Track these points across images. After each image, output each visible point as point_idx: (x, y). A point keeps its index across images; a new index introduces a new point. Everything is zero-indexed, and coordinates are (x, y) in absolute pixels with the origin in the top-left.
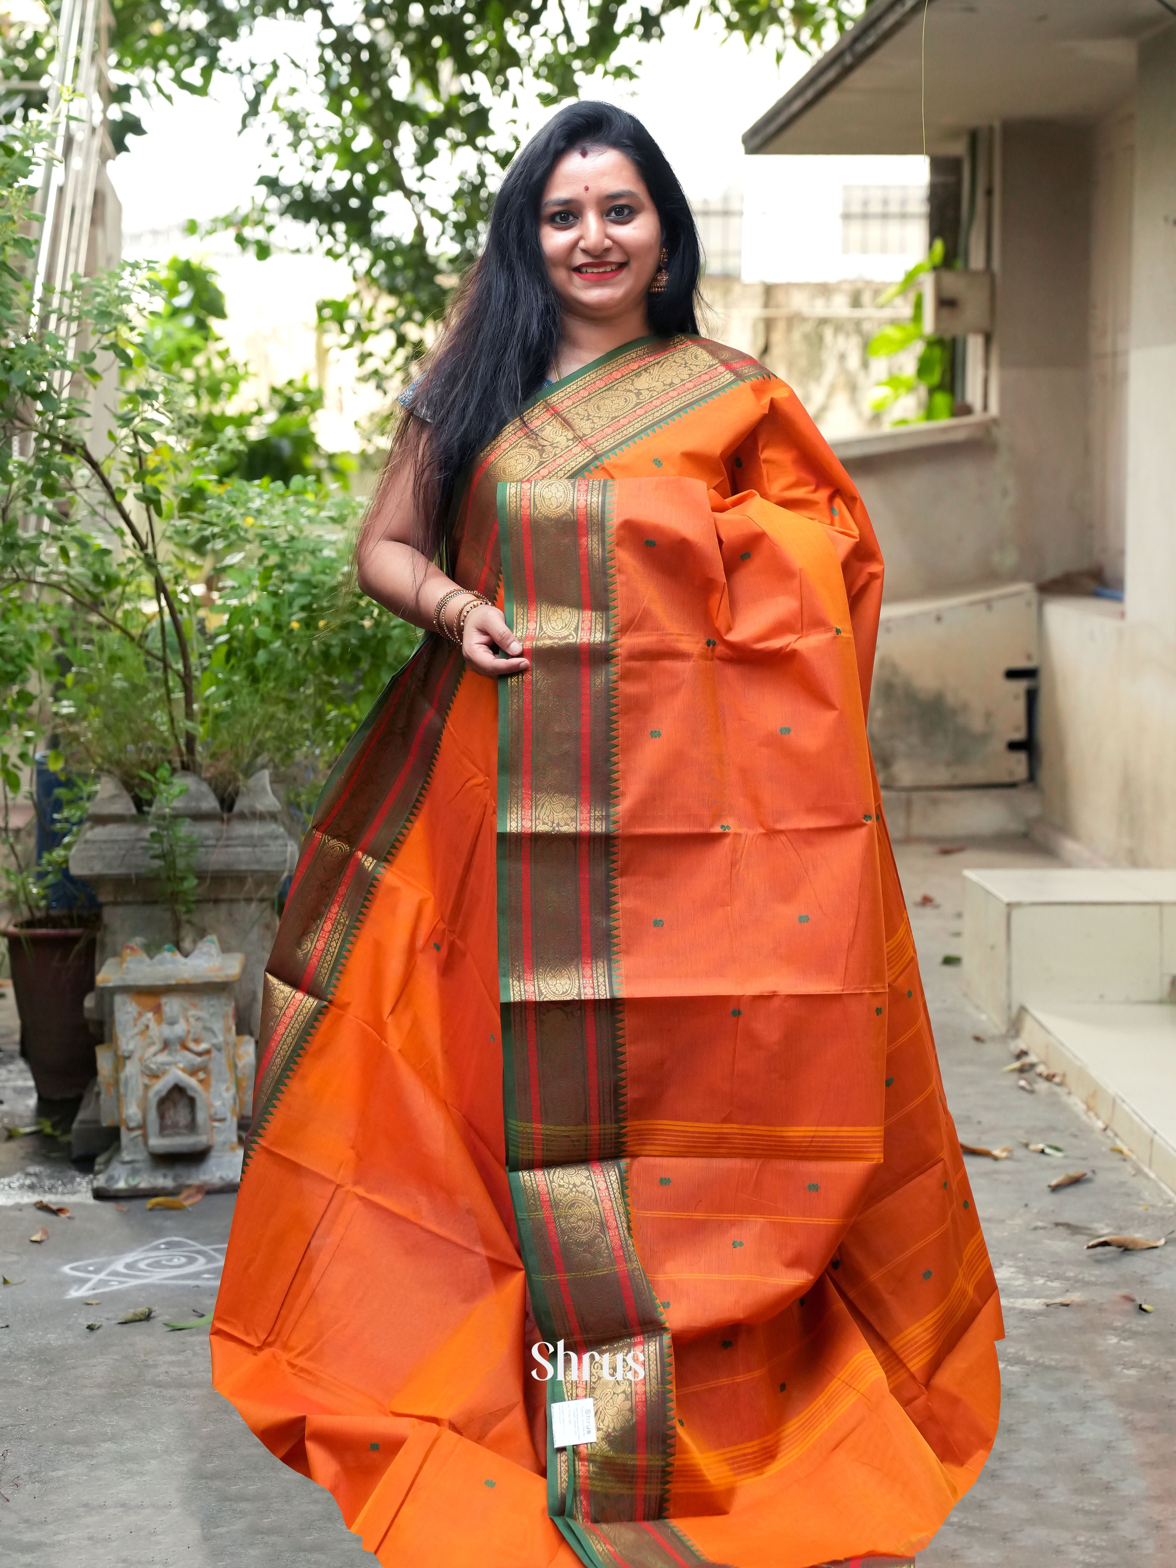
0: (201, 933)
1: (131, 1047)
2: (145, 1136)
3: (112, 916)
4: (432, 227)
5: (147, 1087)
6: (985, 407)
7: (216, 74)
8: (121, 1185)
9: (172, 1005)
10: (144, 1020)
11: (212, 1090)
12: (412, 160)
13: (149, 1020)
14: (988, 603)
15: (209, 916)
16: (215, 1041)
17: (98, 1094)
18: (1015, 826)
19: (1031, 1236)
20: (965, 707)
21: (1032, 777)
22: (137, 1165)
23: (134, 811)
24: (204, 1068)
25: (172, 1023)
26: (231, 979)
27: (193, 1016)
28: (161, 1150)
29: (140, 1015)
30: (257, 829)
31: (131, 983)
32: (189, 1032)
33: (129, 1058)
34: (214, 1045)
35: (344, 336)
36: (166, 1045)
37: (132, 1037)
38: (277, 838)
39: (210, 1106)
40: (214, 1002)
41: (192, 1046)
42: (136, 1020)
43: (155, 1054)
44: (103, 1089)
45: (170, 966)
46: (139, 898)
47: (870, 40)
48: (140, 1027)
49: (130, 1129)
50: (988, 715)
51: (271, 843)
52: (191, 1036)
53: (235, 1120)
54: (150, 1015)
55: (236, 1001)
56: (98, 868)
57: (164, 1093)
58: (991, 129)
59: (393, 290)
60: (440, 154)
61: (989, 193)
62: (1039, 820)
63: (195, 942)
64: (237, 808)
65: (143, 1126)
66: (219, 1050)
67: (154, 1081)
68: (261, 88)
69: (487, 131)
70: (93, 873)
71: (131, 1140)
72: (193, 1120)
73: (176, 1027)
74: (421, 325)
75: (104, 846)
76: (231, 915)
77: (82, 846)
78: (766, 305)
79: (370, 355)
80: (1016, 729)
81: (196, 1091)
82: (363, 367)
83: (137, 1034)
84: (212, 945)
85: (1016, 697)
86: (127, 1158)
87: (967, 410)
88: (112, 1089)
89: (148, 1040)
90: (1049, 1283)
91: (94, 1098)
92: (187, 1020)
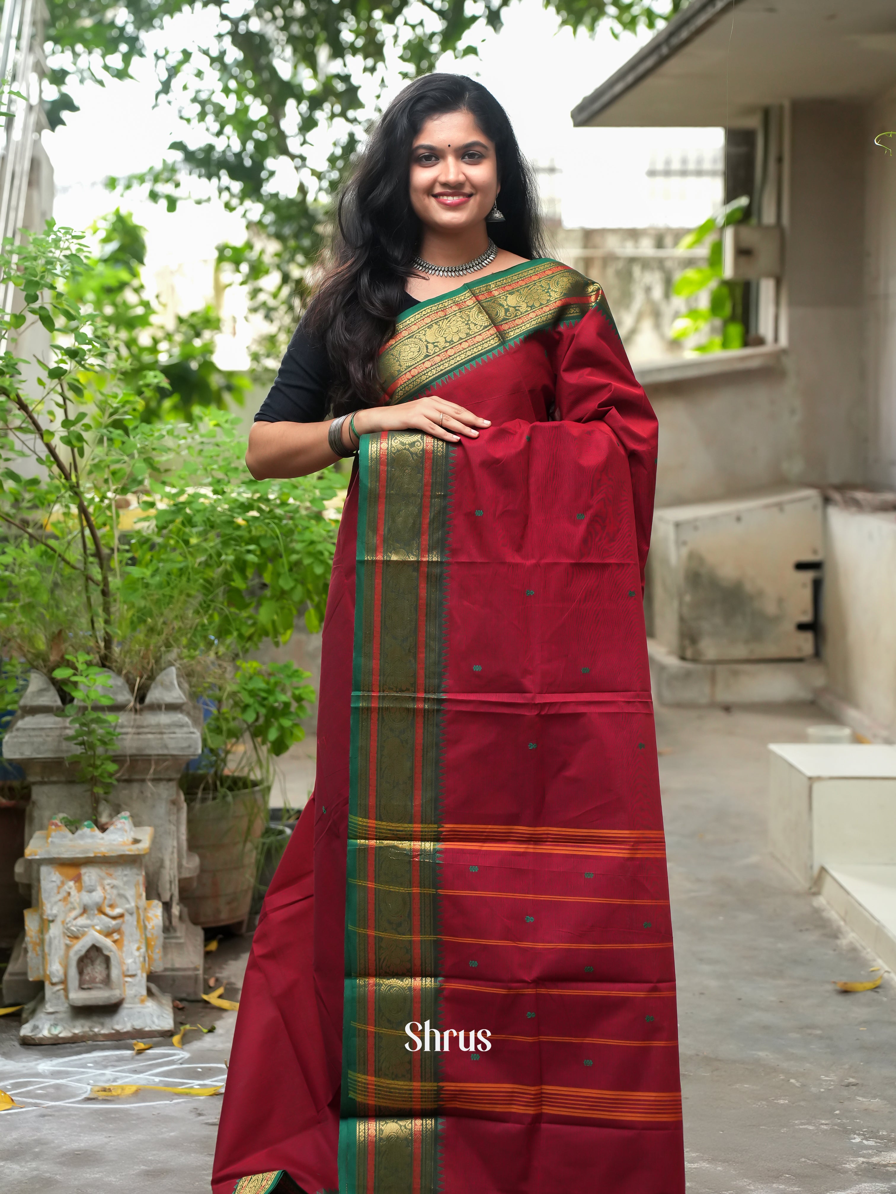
0: (117, 810)
1: (55, 911)
2: (66, 990)
3: (38, 794)
4: (312, 184)
5: (68, 947)
6: (776, 339)
7: (135, 59)
8: (45, 1033)
9: (90, 875)
10: (66, 887)
11: (125, 949)
12: (296, 130)
13: (70, 888)
14: (780, 506)
15: (123, 793)
16: (127, 906)
17: (26, 951)
18: (804, 695)
19: (845, 1093)
20: (760, 594)
21: (817, 654)
22: (59, 1016)
23: (59, 703)
24: (118, 930)
25: (91, 891)
26: (142, 853)
27: (109, 884)
28: (79, 1003)
29: (63, 883)
30: (164, 718)
31: (56, 856)
32: (105, 898)
33: (53, 921)
34: (127, 910)
35: (238, 274)
36: (85, 910)
37: (56, 903)
38: (182, 726)
39: (121, 963)
40: (127, 871)
41: (108, 910)
42: (59, 888)
43: (75, 918)
44: (30, 947)
45: (89, 841)
46: (63, 779)
47: (684, 34)
48: (63, 894)
49: (53, 984)
50: (780, 601)
51: (177, 730)
52: (107, 902)
53: (145, 975)
54: (71, 883)
55: (146, 867)
56: (28, 753)
57: (83, 952)
58: (781, 108)
59: (279, 237)
60: (319, 124)
61: (780, 160)
62: (825, 690)
63: (111, 816)
64: (148, 700)
65: (64, 981)
66: (131, 914)
67: (75, 941)
68: (173, 72)
69: (357, 104)
70: (24, 757)
71: (54, 993)
72: (108, 976)
73: (94, 894)
74: (302, 266)
75: (32, 733)
76: (142, 792)
77: (14, 733)
78: (585, 246)
79: (260, 290)
80: (804, 612)
81: (111, 951)
82: (254, 300)
83: (60, 900)
84: (126, 822)
85: (804, 585)
86: (51, 1010)
87: (760, 341)
88: (38, 948)
89: (70, 906)
90: (865, 1142)
91: (22, 953)
92: (104, 888)
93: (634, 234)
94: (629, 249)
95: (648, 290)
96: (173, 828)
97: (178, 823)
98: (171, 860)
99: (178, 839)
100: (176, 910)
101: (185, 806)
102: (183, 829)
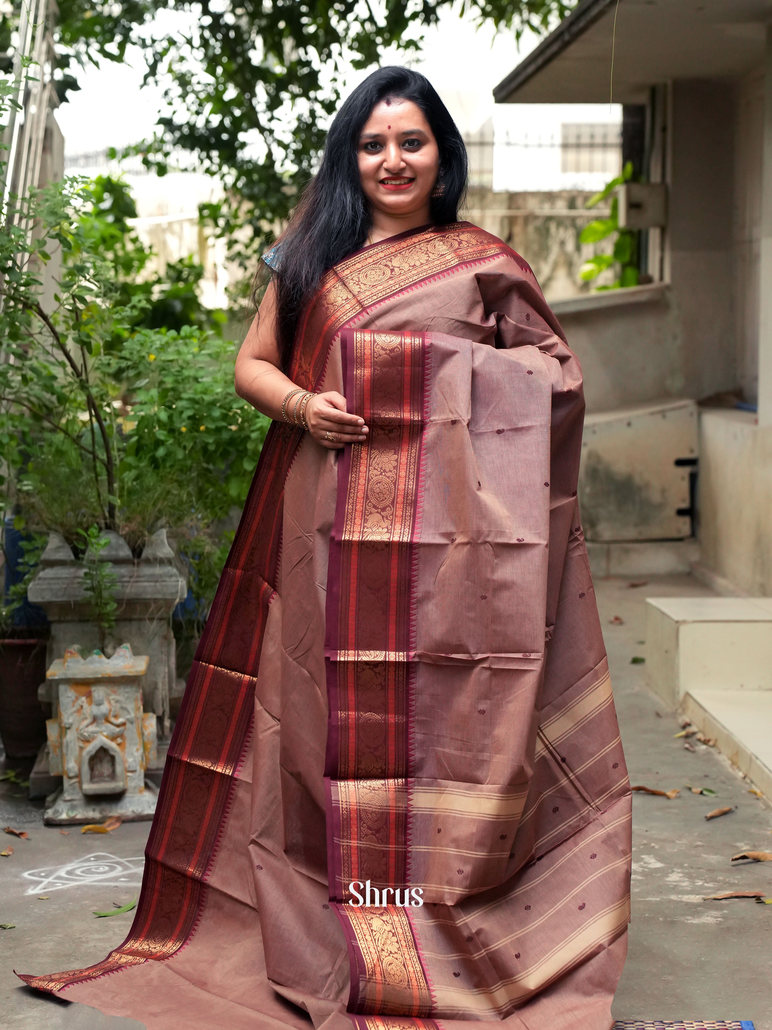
0: (119, 643)
1: (71, 721)
2: (80, 783)
3: (56, 629)
4: (278, 153)
5: (81, 749)
6: (661, 278)
7: (129, 46)
8: (64, 816)
9: (99, 692)
10: (79, 702)
11: (127, 750)
12: (265, 106)
13: (83, 702)
14: (663, 413)
15: (125, 630)
16: (128, 717)
17: (48, 753)
18: (682, 568)
19: (693, 852)
20: (647, 485)
21: (693, 534)
22: (75, 803)
23: (73, 557)
24: (121, 735)
25: (99, 704)
26: (140, 674)
27: (113, 699)
28: (91, 792)
29: (77, 698)
30: (158, 570)
31: (71, 677)
32: (110, 710)
33: (69, 728)
34: (128, 720)
35: (217, 228)
36: (95, 719)
37: (72, 714)
38: (171, 576)
39: (124, 762)
40: (128, 689)
41: (113, 720)
42: (74, 702)
43: (87, 726)
44: (51, 749)
45: (97, 665)
47: (582, 24)
48: (77, 707)
49: (70, 778)
50: (663, 491)
51: (167, 579)
52: (112, 713)
53: (142, 771)
54: (84, 699)
56: (48, 597)
57: (93, 752)
58: (665, 86)
59: (251, 198)
60: (284, 103)
62: (699, 564)
63: (115, 648)
64: (144, 555)
65: (79, 776)
66: (132, 723)
67: (87, 744)
68: (159, 57)
69: (317, 87)
70: (45, 600)
71: (71, 785)
72: (114, 771)
73: (102, 707)
74: (271, 221)
75: (52, 582)
76: (139, 629)
77: (37, 582)
78: (510, 208)
79: (236, 242)
80: (683, 501)
81: (116, 752)
82: (231, 251)
83: (75, 712)
84: (127, 651)
85: (683, 478)
86: (68, 798)
87: (648, 280)
88: (57, 750)
89: (82, 716)
90: (706, 884)
91: (45, 756)
92: (110, 702)
93: (550, 197)
94: (546, 210)
95: (562, 243)
96: (164, 657)
97: (168, 655)
98: (163, 683)
99: (169, 667)
100: (167, 723)
101: (174, 641)
102: (173, 660)
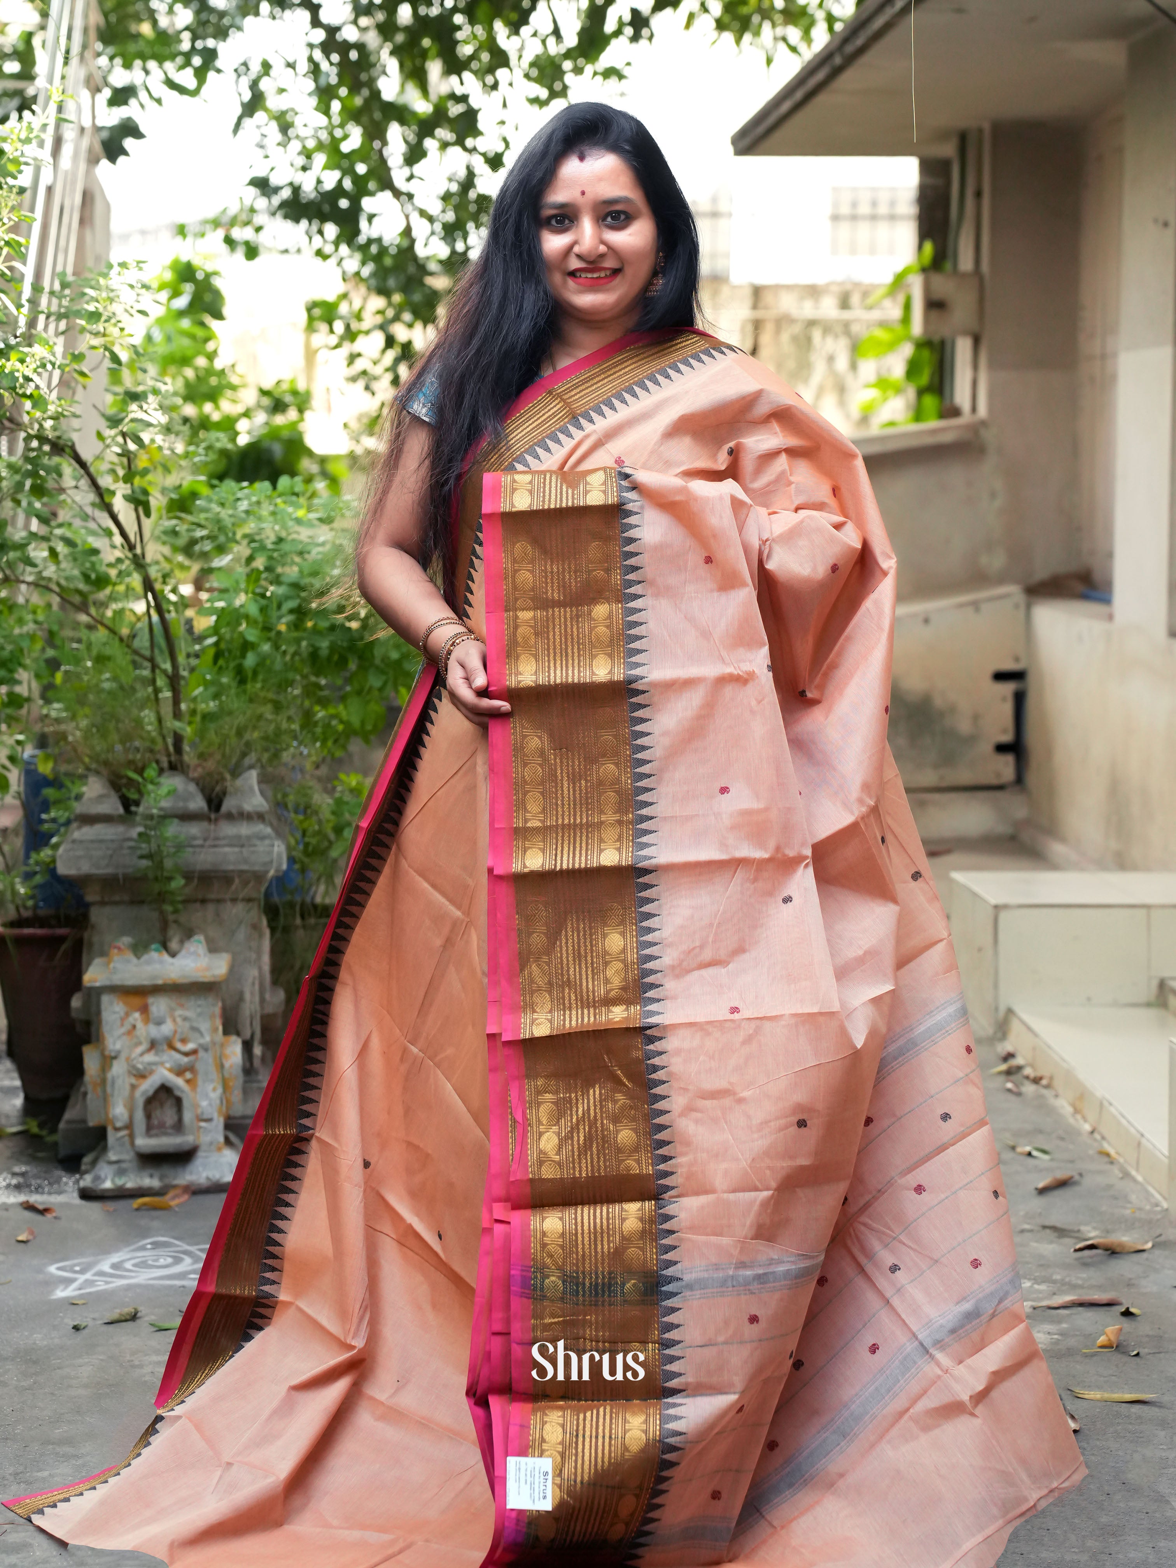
0: (188, 934)
1: (118, 1046)
2: (132, 1136)
3: (97, 915)
4: (421, 229)
5: (133, 1087)
6: (974, 409)
7: (211, 75)
8: (108, 1185)
9: (159, 1005)
10: (131, 1020)
11: (199, 1090)
12: (401, 160)
13: (136, 1020)
14: (976, 605)
15: (196, 915)
16: (202, 1041)
17: (85, 1094)
18: (1002, 829)
20: (952, 709)
21: (1019, 780)
22: (124, 1165)
23: (121, 810)
24: (191, 1068)
25: (159, 1023)
26: (218, 979)
27: (180, 1016)
28: (147, 1150)
29: (127, 1015)
30: (244, 829)
31: (118, 982)
32: (175, 1032)
33: (115, 1058)
34: (201, 1046)
35: (333, 336)
36: (153, 1045)
37: (119, 1037)
38: (264, 838)
39: (196, 1106)
40: (201, 1002)
41: (179, 1045)
42: (123, 1020)
43: (142, 1054)
44: (90, 1088)
45: (157, 966)
46: (126, 898)
47: (859, 41)
48: (127, 1026)
49: (117, 1129)
50: (976, 718)
51: (258, 843)
52: (177, 1036)
53: (222, 1120)
54: (137, 1015)
55: (223, 1001)
56: (86, 868)
57: (150, 1093)
58: (980, 131)
59: (381, 291)
60: (429, 154)
61: (978, 194)
62: (1027, 823)
63: (182, 942)
64: (224, 808)
65: (129, 1126)
66: (206, 1050)
67: (141, 1080)
69: (475, 132)
70: (81, 872)
71: (118, 1139)
72: (180, 1120)
73: (163, 1027)
74: (410, 326)
75: (91, 845)
76: (217, 914)
77: (69, 846)
78: (754, 307)
79: (359, 355)
80: (1004, 731)
81: (183, 1091)
82: (352, 367)
83: (124, 1034)
84: (200, 946)
85: (1004, 699)
86: (114, 1158)
87: (953, 412)
88: (99, 1089)
89: (135, 1040)
90: (1036, 1286)
91: (80, 1098)
92: (174, 1020)
93: (813, 292)
94: (807, 310)
95: (831, 359)
96: (255, 956)
97: (259, 953)
98: (252, 993)
99: (260, 969)
100: (257, 1050)
101: (267, 932)
102: (266, 958)
